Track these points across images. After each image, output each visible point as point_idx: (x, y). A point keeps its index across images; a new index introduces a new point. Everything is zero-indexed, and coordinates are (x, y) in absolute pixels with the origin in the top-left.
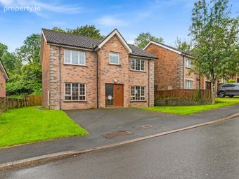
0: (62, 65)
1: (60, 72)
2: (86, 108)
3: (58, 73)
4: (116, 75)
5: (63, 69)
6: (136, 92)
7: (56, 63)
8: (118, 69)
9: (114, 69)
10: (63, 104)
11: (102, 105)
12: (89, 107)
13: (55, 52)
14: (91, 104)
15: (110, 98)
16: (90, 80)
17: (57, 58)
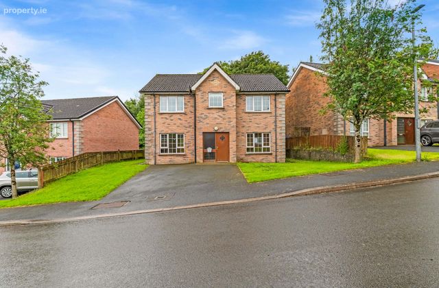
0: (157, 115)
1: (155, 122)
2: (185, 162)
3: (153, 123)
4: (218, 121)
5: (159, 118)
6: (255, 140)
7: (151, 112)
8: (221, 113)
9: (216, 114)
10: (158, 158)
11: (200, 159)
12: (188, 160)
13: (149, 101)
14: (190, 158)
15: (209, 150)
16: (189, 129)
17: (151, 107)
